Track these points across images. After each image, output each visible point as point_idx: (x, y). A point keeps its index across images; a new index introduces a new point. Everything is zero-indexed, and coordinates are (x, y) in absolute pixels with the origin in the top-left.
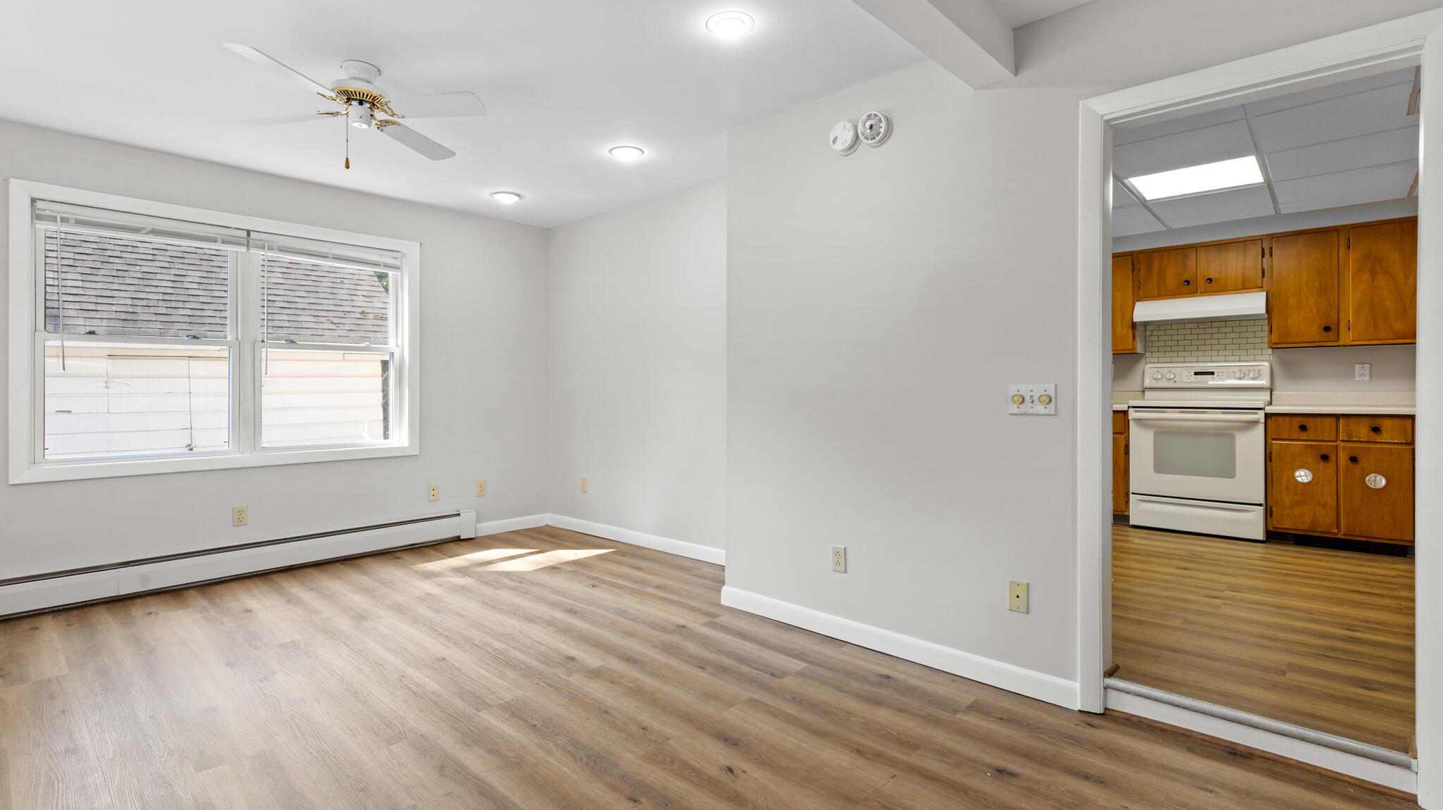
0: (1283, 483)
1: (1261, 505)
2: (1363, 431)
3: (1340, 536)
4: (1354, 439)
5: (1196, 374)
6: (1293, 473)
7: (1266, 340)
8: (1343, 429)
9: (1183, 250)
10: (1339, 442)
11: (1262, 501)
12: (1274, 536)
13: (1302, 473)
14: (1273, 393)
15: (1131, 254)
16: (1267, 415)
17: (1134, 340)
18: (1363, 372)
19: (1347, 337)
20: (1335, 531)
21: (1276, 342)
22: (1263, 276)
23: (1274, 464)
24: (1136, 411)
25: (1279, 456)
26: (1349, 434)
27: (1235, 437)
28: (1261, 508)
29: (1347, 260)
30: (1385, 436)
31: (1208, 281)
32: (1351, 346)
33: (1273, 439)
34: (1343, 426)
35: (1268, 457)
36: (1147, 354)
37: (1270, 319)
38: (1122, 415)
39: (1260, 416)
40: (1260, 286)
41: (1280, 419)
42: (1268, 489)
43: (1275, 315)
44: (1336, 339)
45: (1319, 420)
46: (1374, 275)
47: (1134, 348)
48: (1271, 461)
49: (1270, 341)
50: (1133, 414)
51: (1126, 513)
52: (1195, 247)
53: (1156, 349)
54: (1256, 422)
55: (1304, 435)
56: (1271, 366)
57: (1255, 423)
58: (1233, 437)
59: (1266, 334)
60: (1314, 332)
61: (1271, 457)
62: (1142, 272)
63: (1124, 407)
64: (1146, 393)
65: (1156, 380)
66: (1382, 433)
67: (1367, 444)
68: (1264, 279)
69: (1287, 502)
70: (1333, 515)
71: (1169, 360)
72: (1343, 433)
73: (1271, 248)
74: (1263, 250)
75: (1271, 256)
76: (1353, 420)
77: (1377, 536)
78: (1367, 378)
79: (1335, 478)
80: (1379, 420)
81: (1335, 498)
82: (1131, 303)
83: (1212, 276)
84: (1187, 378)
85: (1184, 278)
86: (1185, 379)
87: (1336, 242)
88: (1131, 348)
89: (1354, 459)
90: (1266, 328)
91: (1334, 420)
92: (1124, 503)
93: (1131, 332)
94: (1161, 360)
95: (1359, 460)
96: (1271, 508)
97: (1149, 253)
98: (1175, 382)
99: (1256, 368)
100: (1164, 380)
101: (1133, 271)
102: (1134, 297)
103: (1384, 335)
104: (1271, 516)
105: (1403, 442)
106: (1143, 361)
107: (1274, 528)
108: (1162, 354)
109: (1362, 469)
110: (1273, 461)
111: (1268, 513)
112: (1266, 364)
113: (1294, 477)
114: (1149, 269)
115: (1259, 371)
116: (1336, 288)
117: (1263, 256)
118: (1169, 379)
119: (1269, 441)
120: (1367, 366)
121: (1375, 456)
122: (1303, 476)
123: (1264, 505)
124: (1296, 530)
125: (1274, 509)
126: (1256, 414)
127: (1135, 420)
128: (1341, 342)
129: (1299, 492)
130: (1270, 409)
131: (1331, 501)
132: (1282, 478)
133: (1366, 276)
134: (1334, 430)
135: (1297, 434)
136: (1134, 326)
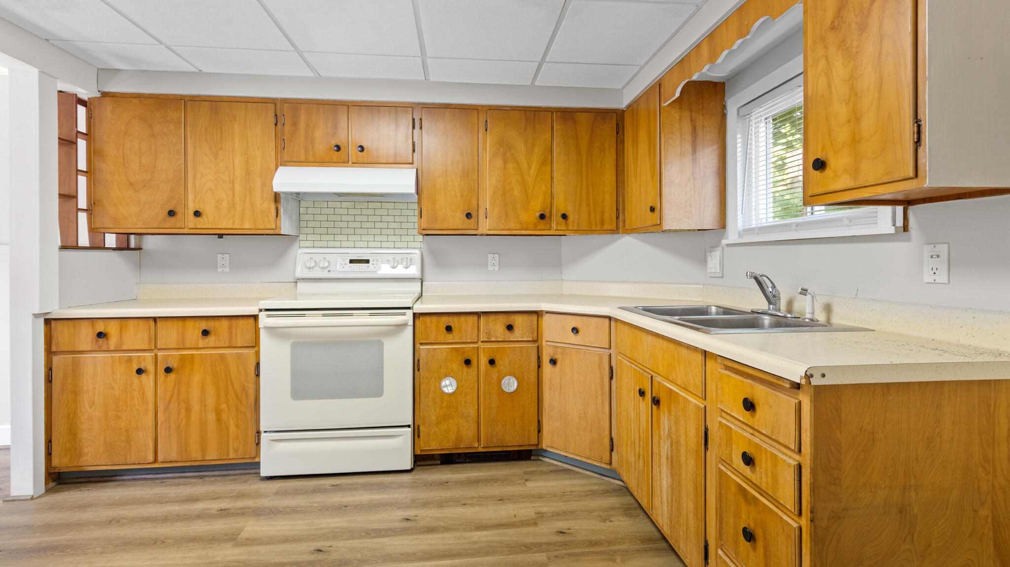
0: (430, 396)
1: (409, 426)
2: (498, 328)
3: (481, 450)
4: (492, 340)
5: (352, 261)
6: (440, 383)
7: (416, 226)
8: (483, 330)
9: (334, 106)
10: (480, 343)
11: (410, 422)
12: (421, 460)
13: (448, 382)
14: (423, 283)
15: (273, 101)
16: (416, 316)
17: (277, 216)
18: (493, 262)
19: (485, 226)
20: (476, 445)
21: (425, 227)
22: (414, 151)
23: (422, 374)
24: (269, 316)
25: (427, 363)
26: (489, 334)
27: (383, 343)
28: (409, 430)
29: (485, 143)
30: (517, 335)
31: (360, 149)
32: (487, 235)
33: (421, 344)
34: (483, 325)
35: (416, 366)
36: (302, 237)
37: (419, 202)
38: (252, 321)
39: (408, 316)
40: (411, 162)
41: (428, 319)
42: (416, 403)
43: (424, 196)
44: (476, 228)
45: (463, 318)
46: (505, 162)
47: (277, 227)
48: (419, 370)
49: (420, 226)
50: (265, 321)
51: (257, 460)
52: (348, 105)
53: (311, 230)
54: (405, 325)
55: (450, 338)
56: (422, 254)
57: (402, 326)
58: (381, 344)
59: (416, 219)
60: (457, 220)
61: (419, 365)
62: (287, 128)
63: (251, 310)
64: (298, 283)
65: (309, 268)
66: (514, 331)
67: (503, 343)
68: (415, 155)
69: (434, 418)
70: (474, 426)
71: (325, 244)
72: (483, 333)
73: (421, 119)
74: (414, 120)
75: (421, 128)
76: (492, 317)
77: (510, 445)
78: (496, 268)
79: (476, 384)
80: (513, 317)
81: (476, 407)
82: (273, 167)
83: (364, 145)
84: (341, 266)
85: (334, 143)
86: (339, 267)
87: (476, 121)
88: (274, 227)
89: (492, 362)
90: (417, 213)
91: (475, 318)
92: (254, 445)
93: (273, 206)
94: (317, 244)
95: (496, 362)
96: (419, 426)
97: (296, 105)
98: (329, 271)
99: (409, 256)
100: (317, 268)
101: (276, 124)
102: (276, 159)
103: (512, 225)
104: (419, 436)
105: (531, 339)
106: (296, 245)
107: (421, 451)
108: (317, 237)
109: (499, 372)
110: (421, 370)
111: (416, 433)
112: (417, 251)
113: (440, 388)
114: (295, 124)
115: (411, 259)
116: (476, 172)
117: (414, 127)
118: (323, 268)
119: (418, 346)
120: (497, 256)
121: (509, 357)
122: (449, 386)
123: (412, 426)
124: (441, 449)
125: (421, 428)
126: (404, 314)
127: (266, 328)
128: (480, 232)
129: (444, 405)
130: (419, 308)
131: (472, 412)
132: (429, 390)
133: (499, 162)
134: (476, 329)
135: (444, 336)
136: (277, 197)
